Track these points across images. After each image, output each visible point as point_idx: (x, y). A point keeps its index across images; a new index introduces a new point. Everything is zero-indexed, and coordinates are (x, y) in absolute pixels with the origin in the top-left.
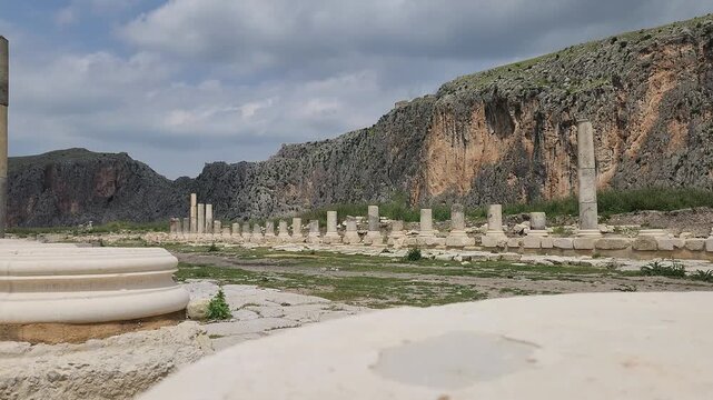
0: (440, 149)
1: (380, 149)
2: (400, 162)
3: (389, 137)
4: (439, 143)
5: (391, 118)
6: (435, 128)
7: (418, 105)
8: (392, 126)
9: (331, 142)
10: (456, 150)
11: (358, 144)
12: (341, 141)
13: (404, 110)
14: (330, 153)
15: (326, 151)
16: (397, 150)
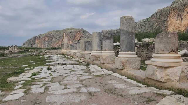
0: (173, 22)
1: (151, 24)
2: (158, 28)
3: (154, 20)
4: (172, 20)
5: (155, 15)
6: (171, 15)
7: (164, 10)
8: (156, 17)
9: (136, 23)
10: (178, 22)
11: (145, 23)
12: (139, 22)
13: (160, 12)
14: (136, 26)
15: (135, 26)
16: (157, 24)
